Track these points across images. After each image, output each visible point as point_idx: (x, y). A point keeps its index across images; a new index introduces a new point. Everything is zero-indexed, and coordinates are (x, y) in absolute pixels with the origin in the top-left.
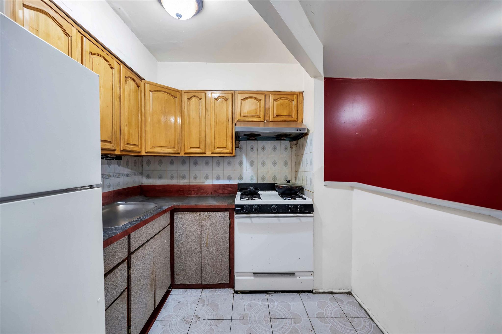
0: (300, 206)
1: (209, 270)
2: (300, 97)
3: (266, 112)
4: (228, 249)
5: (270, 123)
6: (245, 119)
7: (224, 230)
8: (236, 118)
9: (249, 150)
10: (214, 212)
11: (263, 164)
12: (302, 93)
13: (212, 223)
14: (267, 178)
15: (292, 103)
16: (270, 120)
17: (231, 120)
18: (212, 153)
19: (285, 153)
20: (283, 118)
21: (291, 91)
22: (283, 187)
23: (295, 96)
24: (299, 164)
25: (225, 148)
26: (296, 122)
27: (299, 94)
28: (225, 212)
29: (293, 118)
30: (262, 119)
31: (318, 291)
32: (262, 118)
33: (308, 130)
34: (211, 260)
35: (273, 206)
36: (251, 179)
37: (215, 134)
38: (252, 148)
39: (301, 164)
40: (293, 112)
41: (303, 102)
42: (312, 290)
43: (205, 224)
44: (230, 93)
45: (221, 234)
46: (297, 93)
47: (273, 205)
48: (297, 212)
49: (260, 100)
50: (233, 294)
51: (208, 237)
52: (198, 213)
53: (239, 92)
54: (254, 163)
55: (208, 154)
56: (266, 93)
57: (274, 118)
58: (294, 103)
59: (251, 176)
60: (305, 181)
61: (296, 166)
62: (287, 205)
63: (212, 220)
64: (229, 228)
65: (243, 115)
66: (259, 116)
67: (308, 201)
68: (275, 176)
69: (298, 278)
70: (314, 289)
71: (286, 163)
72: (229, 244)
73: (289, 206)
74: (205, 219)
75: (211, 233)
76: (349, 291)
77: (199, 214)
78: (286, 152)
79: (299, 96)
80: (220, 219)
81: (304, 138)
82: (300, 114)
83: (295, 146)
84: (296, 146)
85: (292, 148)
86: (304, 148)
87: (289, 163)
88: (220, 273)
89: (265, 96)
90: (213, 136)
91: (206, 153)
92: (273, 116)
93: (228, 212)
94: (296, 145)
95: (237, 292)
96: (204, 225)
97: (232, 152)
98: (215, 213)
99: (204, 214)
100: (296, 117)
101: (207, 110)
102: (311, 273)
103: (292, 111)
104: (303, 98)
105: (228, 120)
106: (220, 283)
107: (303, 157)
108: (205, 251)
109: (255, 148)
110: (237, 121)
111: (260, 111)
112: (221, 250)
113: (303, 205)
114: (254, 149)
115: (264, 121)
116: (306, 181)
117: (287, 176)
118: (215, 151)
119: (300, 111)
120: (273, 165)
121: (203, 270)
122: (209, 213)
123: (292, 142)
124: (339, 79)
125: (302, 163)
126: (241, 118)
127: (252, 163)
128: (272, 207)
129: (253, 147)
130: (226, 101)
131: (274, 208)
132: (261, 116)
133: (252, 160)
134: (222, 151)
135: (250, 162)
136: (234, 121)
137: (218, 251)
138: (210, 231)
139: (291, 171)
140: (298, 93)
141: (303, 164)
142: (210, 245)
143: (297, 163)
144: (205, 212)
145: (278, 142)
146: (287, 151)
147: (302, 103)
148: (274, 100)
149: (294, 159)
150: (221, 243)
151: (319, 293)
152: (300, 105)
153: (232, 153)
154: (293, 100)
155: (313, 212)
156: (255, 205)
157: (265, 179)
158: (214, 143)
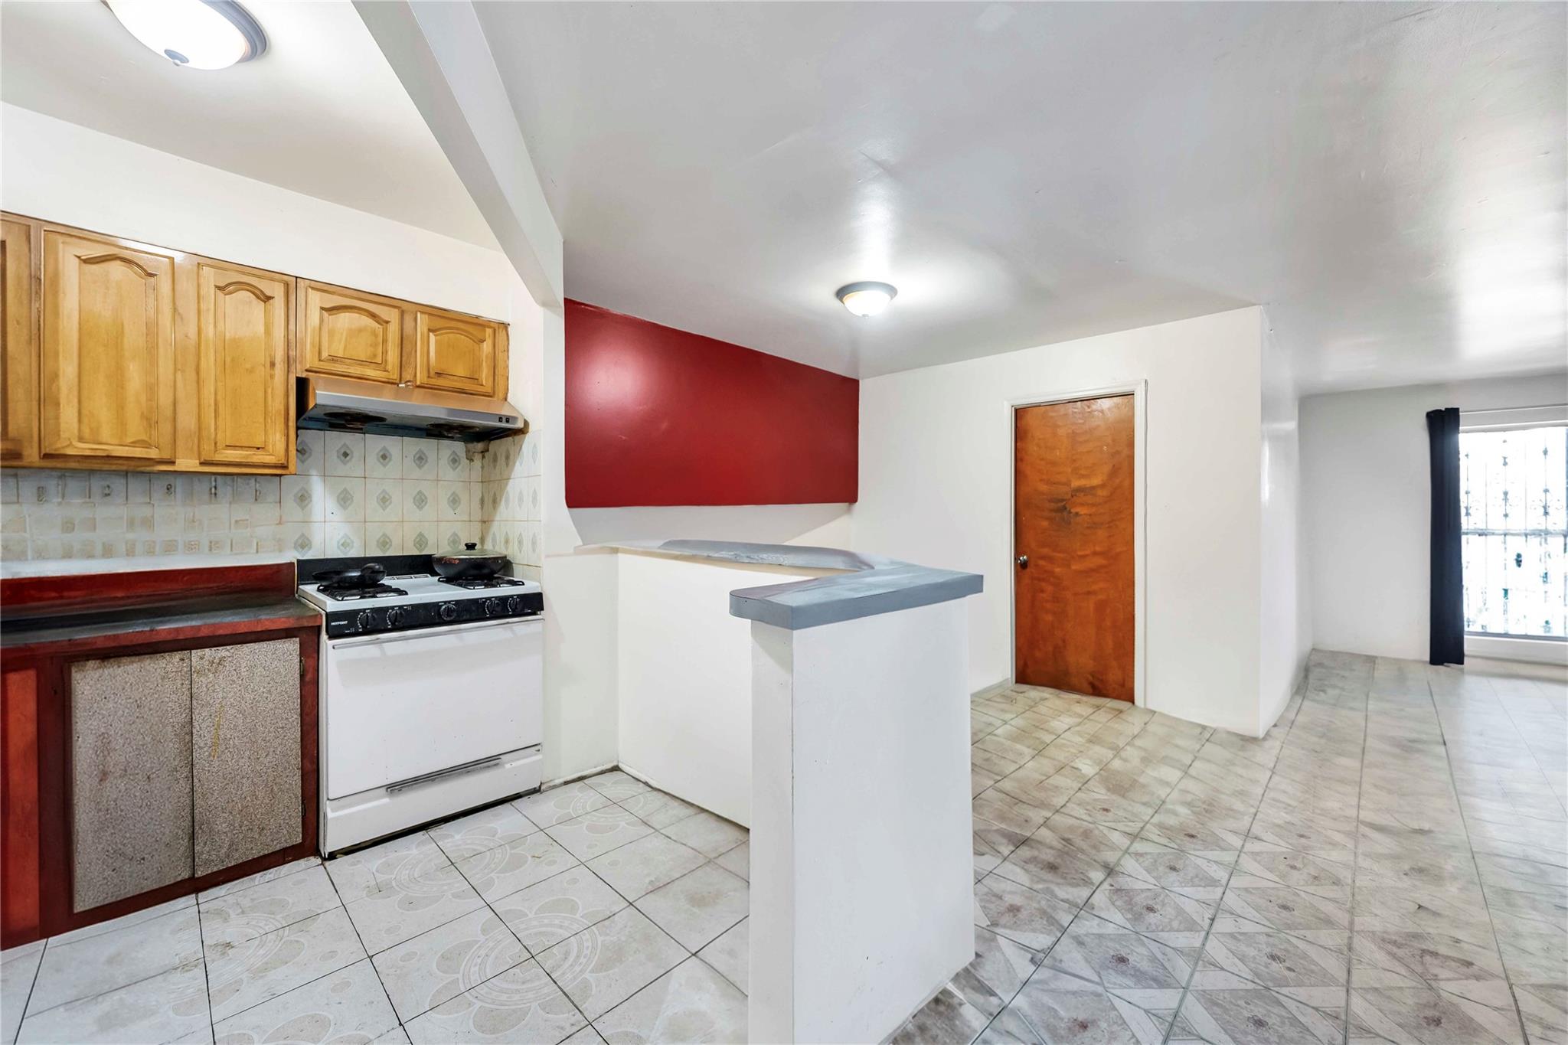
0: (513, 599)
1: (224, 825)
2: (501, 335)
3: (404, 359)
4: (298, 746)
5: (417, 390)
6: (334, 367)
7: (283, 693)
8: (301, 362)
9: (335, 457)
10: (244, 645)
11: (384, 503)
12: (505, 326)
13: (235, 678)
14: (396, 541)
15: (480, 348)
16: (418, 383)
17: (282, 363)
18: (202, 464)
19: (449, 473)
20: (456, 381)
21: (477, 317)
22: (459, 559)
23: (489, 331)
24: (495, 502)
25: (258, 448)
26: (491, 396)
27: (497, 329)
28: (284, 640)
29: (482, 385)
30: (395, 376)
31: (551, 784)
32: (393, 374)
33: (526, 423)
34: (234, 792)
35: (444, 607)
36: (342, 545)
37: (216, 400)
38: (346, 455)
39: (503, 503)
40: (482, 372)
41: (508, 351)
42: (540, 787)
43: (206, 687)
44: (280, 281)
45: (271, 705)
46: (492, 324)
47: (445, 602)
48: (507, 614)
49: (387, 322)
50: (322, 864)
51: (219, 725)
52: (177, 656)
53: (313, 284)
54: (352, 497)
55: (187, 463)
56: (405, 306)
57: (429, 377)
58: (487, 347)
59: (343, 537)
60: (516, 543)
61: (482, 508)
62: (480, 601)
63: (235, 670)
64: (299, 686)
65: (327, 355)
66: (382, 366)
67: (529, 587)
68: (421, 535)
69: (508, 766)
70: (544, 783)
71: (454, 501)
72: (301, 731)
73: (484, 602)
74: (209, 670)
75: (232, 711)
76: (615, 764)
77: (178, 660)
78: (454, 469)
79: (497, 332)
80: (268, 663)
81: (511, 438)
82: (500, 381)
83: (481, 455)
84: (483, 457)
85: (473, 460)
86: (511, 463)
87: (464, 498)
88: (268, 823)
89: (402, 313)
90: (210, 405)
91: (177, 461)
92: (425, 374)
93: (298, 639)
94: (482, 452)
95: (332, 856)
96: (205, 689)
97: (285, 463)
98: (247, 648)
99: (204, 655)
100: (490, 383)
101: (182, 318)
102: (537, 748)
103: (480, 366)
104: (508, 339)
105: (273, 365)
106: (266, 852)
107: (507, 484)
108: (209, 771)
109: (357, 453)
110: (304, 369)
111: (384, 355)
112: (271, 753)
113: (519, 596)
114: (352, 457)
115: (398, 381)
116: (520, 542)
117: (456, 535)
118: (218, 458)
119: (500, 371)
120: (415, 505)
121: (200, 831)
122: (222, 652)
123: (470, 446)
124: (587, 308)
125: (503, 500)
126: (322, 363)
127: (344, 499)
128: (442, 609)
129: (348, 452)
130: (265, 302)
131: (449, 611)
132: (389, 367)
133: (345, 489)
134: (248, 456)
135: (340, 494)
136: (293, 368)
137: (261, 759)
138: (229, 703)
139: (470, 521)
140: (496, 326)
141: (507, 501)
142: (226, 748)
143: (488, 500)
144: (207, 650)
145: (433, 442)
146: (456, 468)
147: (506, 353)
148: (430, 330)
149: (477, 490)
150: (271, 733)
151: (555, 787)
152: (500, 356)
153: (286, 465)
154: (483, 341)
155: (543, 609)
156: (393, 608)
157: (391, 545)
158: (216, 429)
